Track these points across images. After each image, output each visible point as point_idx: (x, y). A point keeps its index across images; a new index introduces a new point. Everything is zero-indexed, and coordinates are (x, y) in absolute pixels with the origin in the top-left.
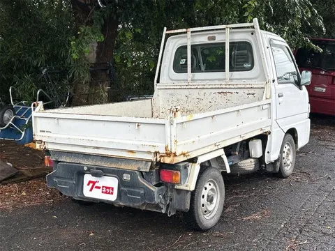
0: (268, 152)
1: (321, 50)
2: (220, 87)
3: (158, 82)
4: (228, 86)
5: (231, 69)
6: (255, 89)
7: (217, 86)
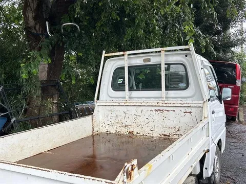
0: (206, 169)
2: (157, 105)
3: (98, 99)
4: (164, 105)
5: (167, 88)
6: (193, 108)
7: (154, 104)
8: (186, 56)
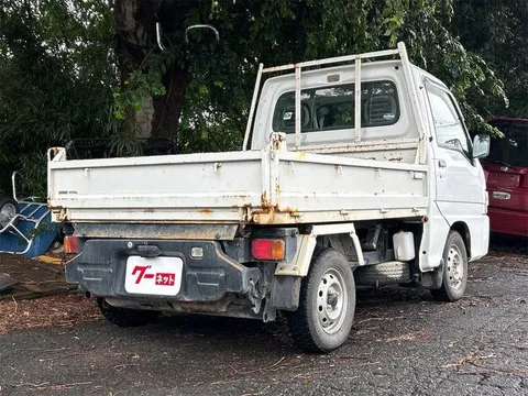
0: (424, 253)
1: (501, 135)
2: (346, 150)
3: (249, 148)
4: (358, 149)
5: (364, 124)
6: (403, 152)
7: (342, 150)
8: (397, 68)
